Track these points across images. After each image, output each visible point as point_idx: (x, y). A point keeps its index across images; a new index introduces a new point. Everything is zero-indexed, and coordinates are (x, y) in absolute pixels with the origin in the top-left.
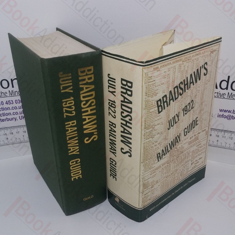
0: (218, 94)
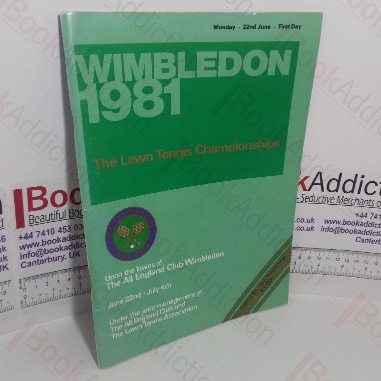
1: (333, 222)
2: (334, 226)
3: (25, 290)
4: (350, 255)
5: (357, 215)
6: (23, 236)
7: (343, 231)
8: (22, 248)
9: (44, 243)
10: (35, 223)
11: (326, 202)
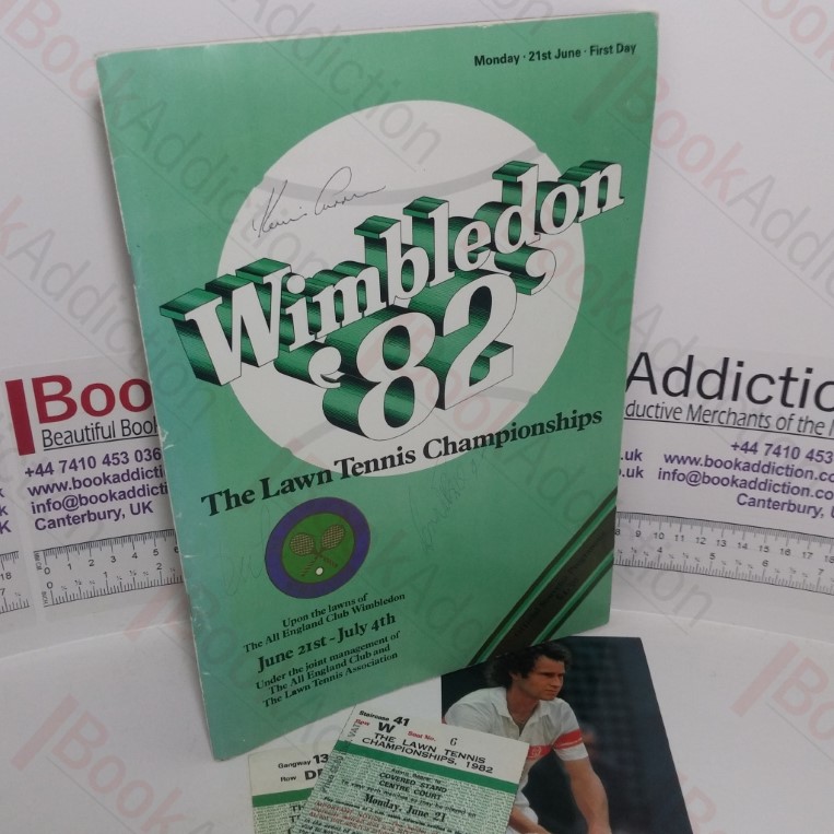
0: (660, 410)
1: (682, 460)
2: (686, 469)
3: (47, 571)
4: (728, 533)
5: (735, 446)
6: (33, 468)
7: (706, 479)
8: (34, 491)
9: (77, 484)
10: (54, 445)
11: (664, 418)
